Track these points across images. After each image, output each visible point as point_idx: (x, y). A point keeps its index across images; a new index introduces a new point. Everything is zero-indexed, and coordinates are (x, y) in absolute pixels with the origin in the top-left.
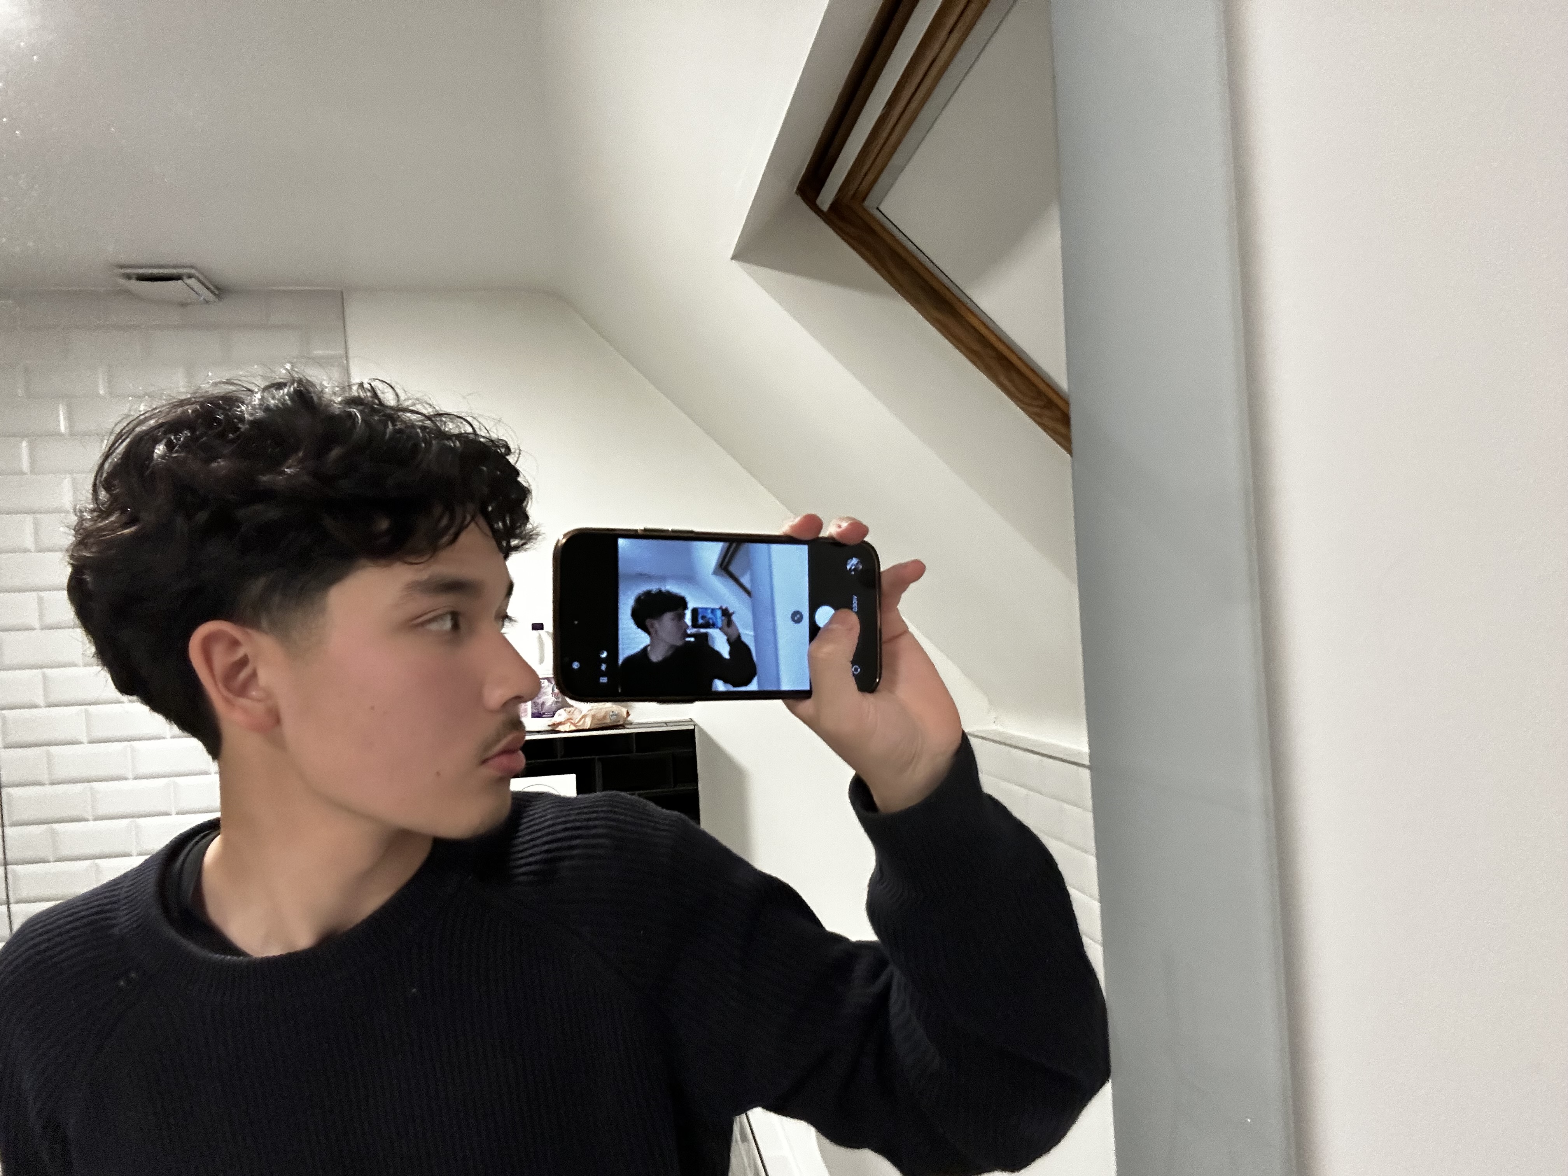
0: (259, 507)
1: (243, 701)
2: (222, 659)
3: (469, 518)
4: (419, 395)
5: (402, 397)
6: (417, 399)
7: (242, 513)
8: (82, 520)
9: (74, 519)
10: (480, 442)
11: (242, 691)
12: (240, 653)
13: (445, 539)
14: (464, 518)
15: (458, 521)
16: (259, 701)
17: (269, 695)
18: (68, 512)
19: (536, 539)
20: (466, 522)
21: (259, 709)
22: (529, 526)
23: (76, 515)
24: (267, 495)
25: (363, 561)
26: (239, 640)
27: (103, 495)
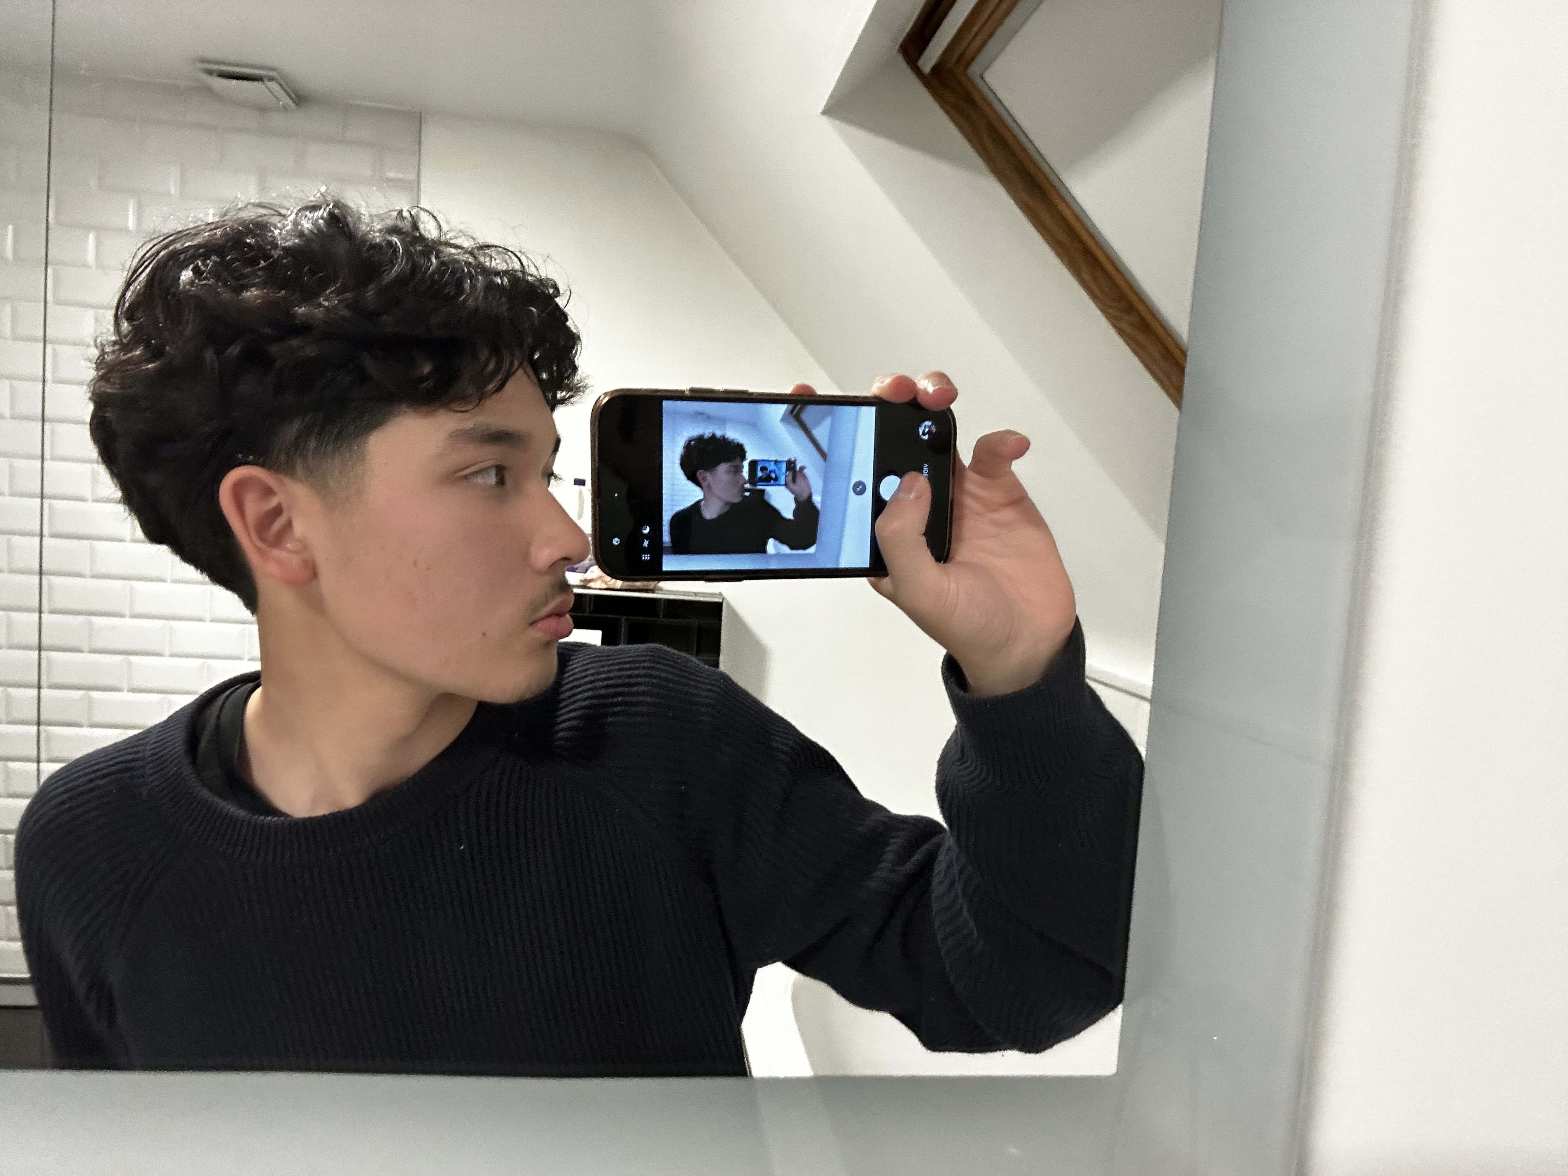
0: (295, 342)
1: (276, 552)
2: (254, 507)
3: (516, 364)
4: (462, 227)
5: (445, 228)
6: (460, 231)
7: (274, 349)
8: (103, 353)
9: (95, 353)
10: (528, 281)
11: (278, 541)
12: (274, 502)
13: (490, 387)
14: (512, 364)
15: (506, 365)
16: (295, 552)
17: (305, 546)
18: (88, 346)
19: (584, 392)
20: (514, 370)
21: (295, 561)
22: (577, 378)
23: (97, 347)
24: (304, 329)
25: (404, 407)
26: (272, 487)
27: (125, 326)
